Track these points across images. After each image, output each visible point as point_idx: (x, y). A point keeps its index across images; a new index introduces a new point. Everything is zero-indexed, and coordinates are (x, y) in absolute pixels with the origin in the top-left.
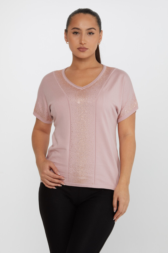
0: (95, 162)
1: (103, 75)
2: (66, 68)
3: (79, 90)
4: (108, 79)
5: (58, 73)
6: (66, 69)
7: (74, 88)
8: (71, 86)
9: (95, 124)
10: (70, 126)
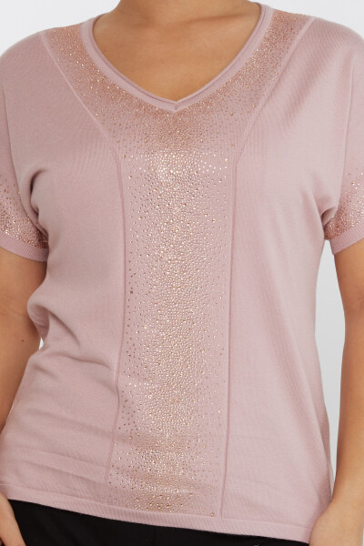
0: (228, 425)
1: (262, 47)
2: (95, 15)
3: (163, 112)
4: (283, 63)
5: (64, 38)
6: (96, 21)
7: (140, 104)
8: (128, 96)
9: (232, 258)
10: (122, 266)
